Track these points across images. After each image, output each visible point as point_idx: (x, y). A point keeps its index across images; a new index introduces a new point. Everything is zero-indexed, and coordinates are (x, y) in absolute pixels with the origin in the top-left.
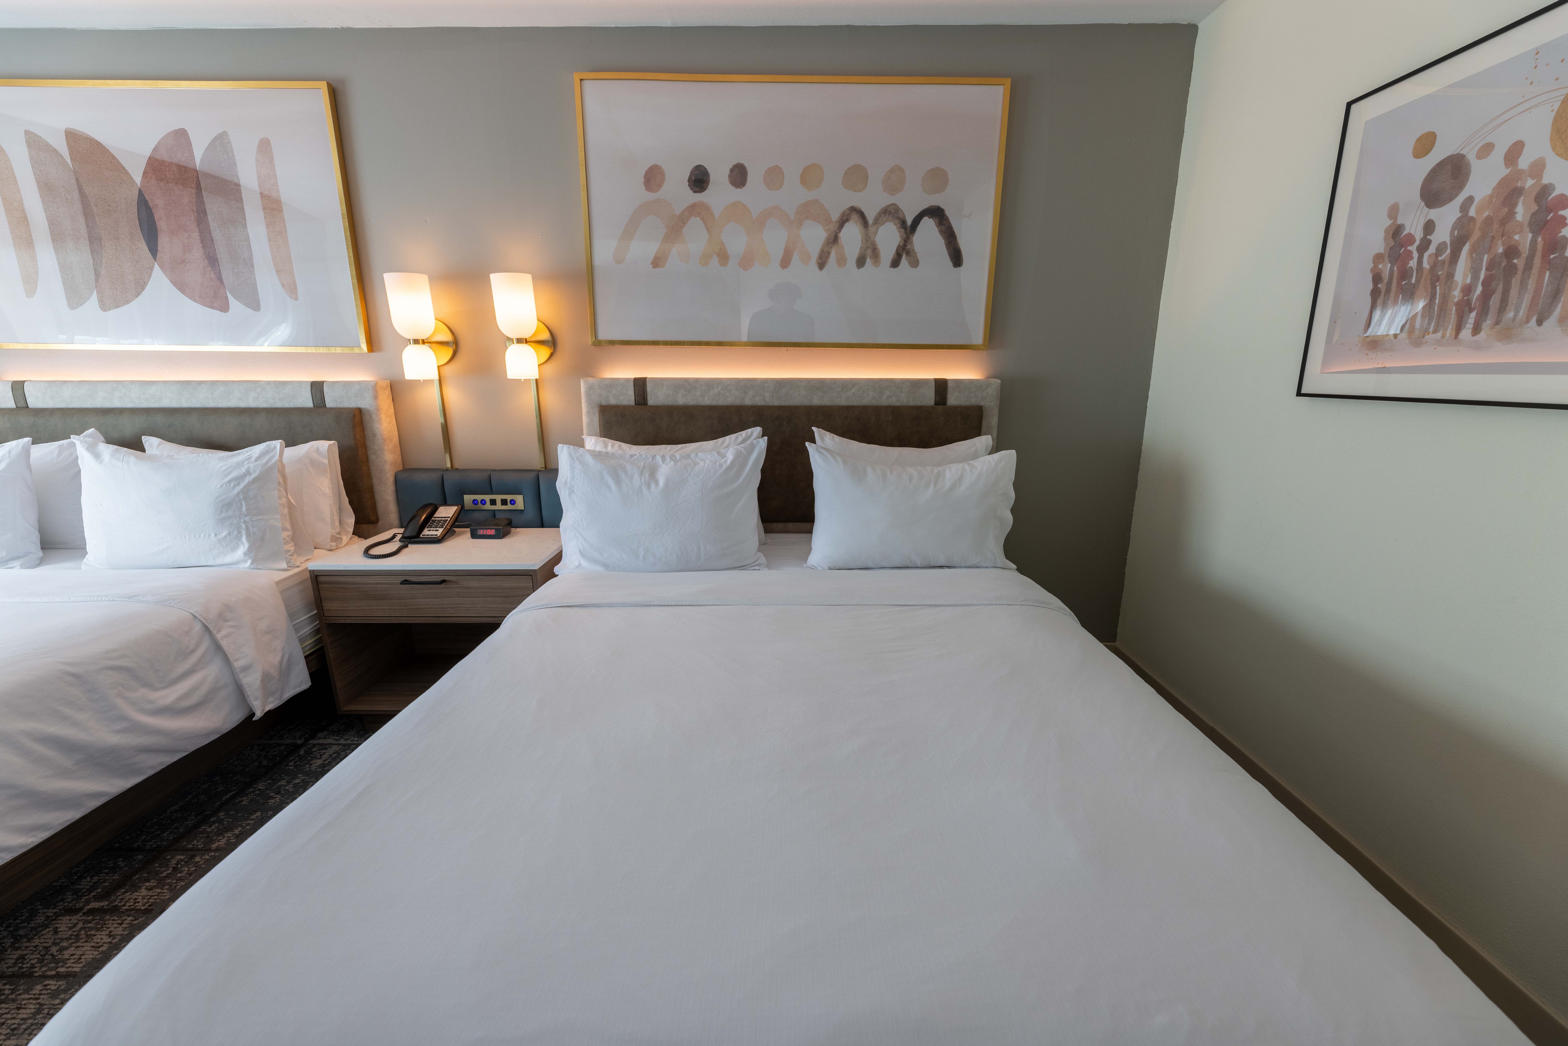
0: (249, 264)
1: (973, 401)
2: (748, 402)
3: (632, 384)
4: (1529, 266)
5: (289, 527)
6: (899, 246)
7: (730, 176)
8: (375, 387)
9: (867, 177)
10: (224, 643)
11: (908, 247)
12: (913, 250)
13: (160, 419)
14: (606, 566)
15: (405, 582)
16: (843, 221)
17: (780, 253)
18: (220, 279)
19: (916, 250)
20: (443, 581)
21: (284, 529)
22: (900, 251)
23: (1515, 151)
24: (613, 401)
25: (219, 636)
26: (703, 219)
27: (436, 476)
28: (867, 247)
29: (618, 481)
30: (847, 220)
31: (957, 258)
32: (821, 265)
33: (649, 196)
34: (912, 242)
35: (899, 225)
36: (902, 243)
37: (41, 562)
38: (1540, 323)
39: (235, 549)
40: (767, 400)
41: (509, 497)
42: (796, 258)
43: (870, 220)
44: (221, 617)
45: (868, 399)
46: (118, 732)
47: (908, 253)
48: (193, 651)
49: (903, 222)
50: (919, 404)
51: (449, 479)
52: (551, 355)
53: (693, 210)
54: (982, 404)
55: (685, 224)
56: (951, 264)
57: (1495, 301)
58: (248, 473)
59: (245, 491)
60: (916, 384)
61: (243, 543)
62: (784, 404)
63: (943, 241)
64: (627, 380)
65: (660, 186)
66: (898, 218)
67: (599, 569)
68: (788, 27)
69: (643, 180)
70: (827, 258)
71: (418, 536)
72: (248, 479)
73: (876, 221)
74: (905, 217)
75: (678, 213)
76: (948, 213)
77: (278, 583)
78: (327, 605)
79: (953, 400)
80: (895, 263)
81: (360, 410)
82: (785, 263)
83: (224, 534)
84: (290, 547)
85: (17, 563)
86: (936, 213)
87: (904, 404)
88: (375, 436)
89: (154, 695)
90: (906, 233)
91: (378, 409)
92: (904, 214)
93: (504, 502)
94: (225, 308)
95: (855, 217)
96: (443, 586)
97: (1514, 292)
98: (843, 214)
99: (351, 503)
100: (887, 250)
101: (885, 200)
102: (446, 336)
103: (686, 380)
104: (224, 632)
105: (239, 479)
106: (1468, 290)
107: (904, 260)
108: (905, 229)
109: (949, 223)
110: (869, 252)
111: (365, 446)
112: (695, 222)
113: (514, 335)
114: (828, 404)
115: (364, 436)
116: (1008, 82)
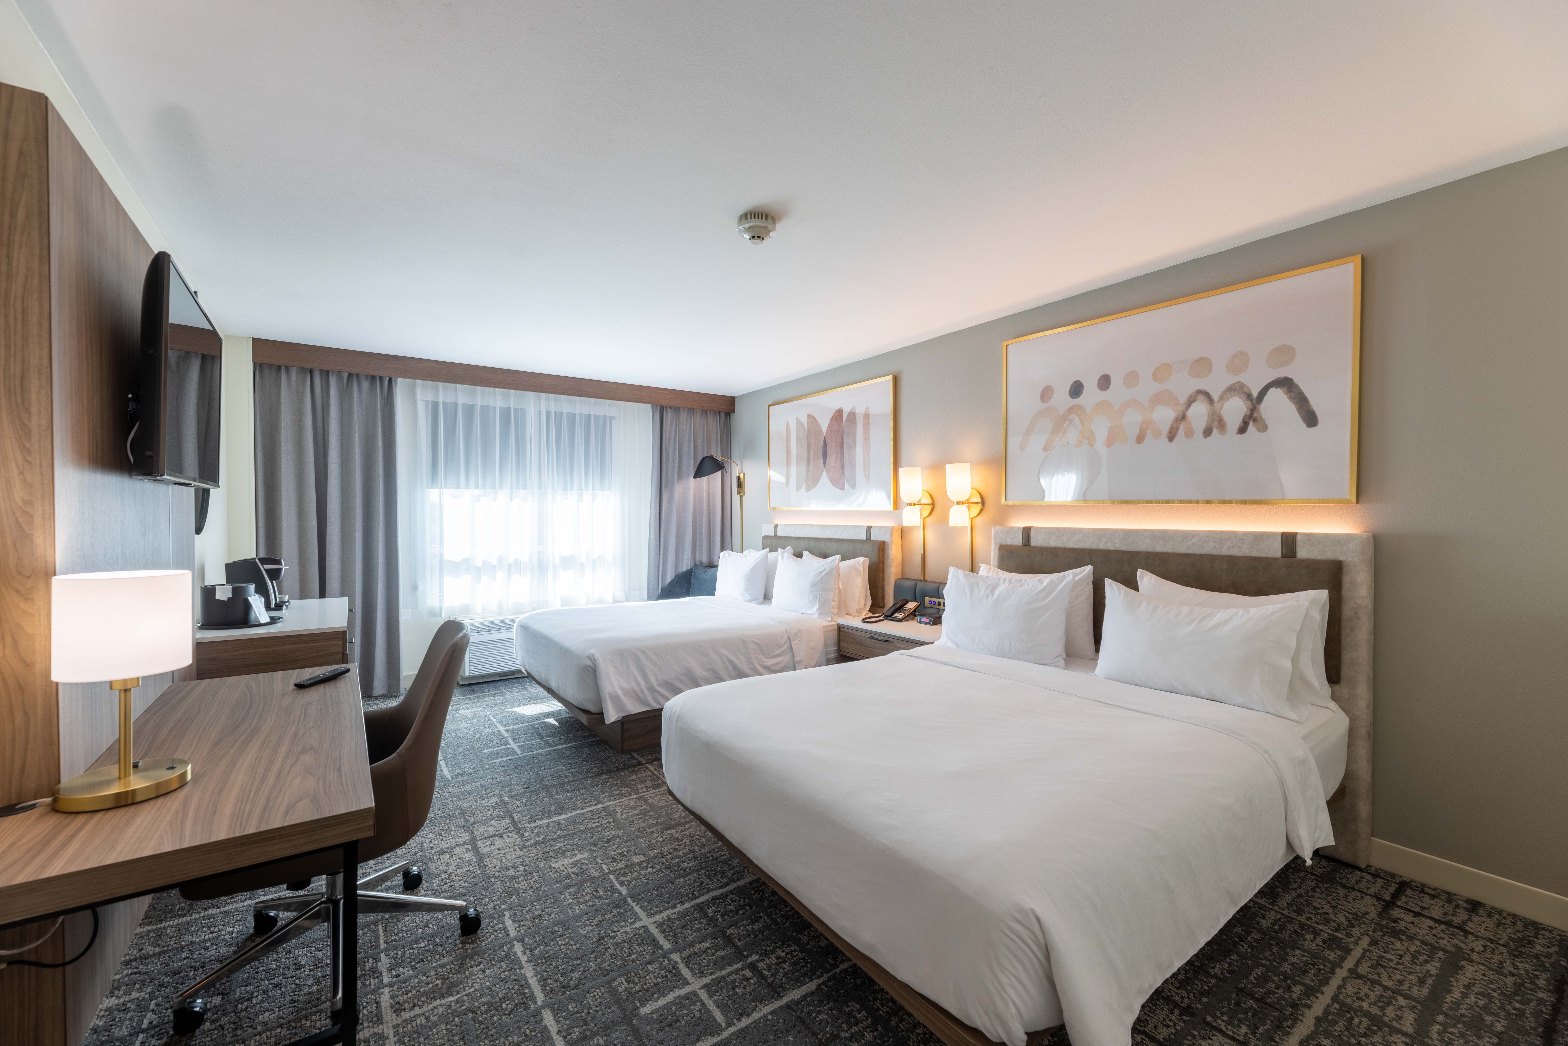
0: (853, 467)
1: (1330, 555)
2: (1102, 546)
3: (1021, 531)
5: (837, 600)
6: (1245, 416)
7: (1098, 384)
8: (892, 530)
9: (1212, 366)
10: (794, 647)
11: (1255, 415)
12: (1261, 417)
13: (812, 543)
14: (957, 645)
15: (872, 638)
16: (1189, 403)
17: (1136, 433)
18: (844, 474)
19: (1264, 416)
20: (887, 641)
21: (834, 601)
22: (1246, 420)
24: (1009, 542)
25: (793, 643)
26: (1078, 415)
27: (912, 583)
28: (1213, 420)
29: (972, 592)
30: (1194, 401)
31: (1311, 419)
32: (1171, 439)
33: (1043, 406)
34: (1259, 411)
35: (1245, 398)
36: (1248, 413)
37: (762, 603)
39: (813, 607)
40: (1117, 545)
42: (1149, 436)
43: (1216, 397)
44: (796, 634)
45: (1208, 549)
46: (750, 669)
47: (1255, 420)
48: (782, 646)
49: (1249, 396)
50: (1263, 555)
51: (920, 585)
52: (981, 510)
53: (1071, 410)
54: (1341, 558)
55: (1066, 421)
56: (1305, 425)
58: (825, 570)
59: (822, 579)
60: (1260, 537)
61: (816, 604)
62: (1131, 549)
63: (1294, 406)
64: (1019, 528)
65: (1050, 398)
66: (1243, 393)
67: (954, 646)
69: (1039, 397)
70: (1176, 432)
71: (891, 616)
72: (824, 573)
73: (1222, 398)
74: (1250, 391)
75: (1061, 413)
76: (1297, 381)
77: (824, 627)
78: (843, 644)
79: (1302, 553)
80: (1242, 430)
81: (884, 542)
82: (1140, 439)
83: (810, 598)
84: (836, 611)
85: (754, 602)
86: (1286, 383)
87: (1247, 555)
88: (888, 557)
89: (765, 660)
90: (1253, 404)
91: (892, 542)
92: (1249, 389)
94: (842, 488)
95: (1201, 397)
96: (886, 643)
98: (1190, 396)
99: (871, 594)
100: (1233, 421)
101: (1231, 380)
102: (927, 500)
103: (1058, 529)
104: (795, 642)
105: (821, 572)
107: (1251, 427)
108: (1252, 400)
109: (1300, 389)
110: (1216, 423)
111: (883, 563)
112: (1073, 419)
113: (955, 500)
114: (1170, 551)
115: (884, 557)
116: (1358, 258)
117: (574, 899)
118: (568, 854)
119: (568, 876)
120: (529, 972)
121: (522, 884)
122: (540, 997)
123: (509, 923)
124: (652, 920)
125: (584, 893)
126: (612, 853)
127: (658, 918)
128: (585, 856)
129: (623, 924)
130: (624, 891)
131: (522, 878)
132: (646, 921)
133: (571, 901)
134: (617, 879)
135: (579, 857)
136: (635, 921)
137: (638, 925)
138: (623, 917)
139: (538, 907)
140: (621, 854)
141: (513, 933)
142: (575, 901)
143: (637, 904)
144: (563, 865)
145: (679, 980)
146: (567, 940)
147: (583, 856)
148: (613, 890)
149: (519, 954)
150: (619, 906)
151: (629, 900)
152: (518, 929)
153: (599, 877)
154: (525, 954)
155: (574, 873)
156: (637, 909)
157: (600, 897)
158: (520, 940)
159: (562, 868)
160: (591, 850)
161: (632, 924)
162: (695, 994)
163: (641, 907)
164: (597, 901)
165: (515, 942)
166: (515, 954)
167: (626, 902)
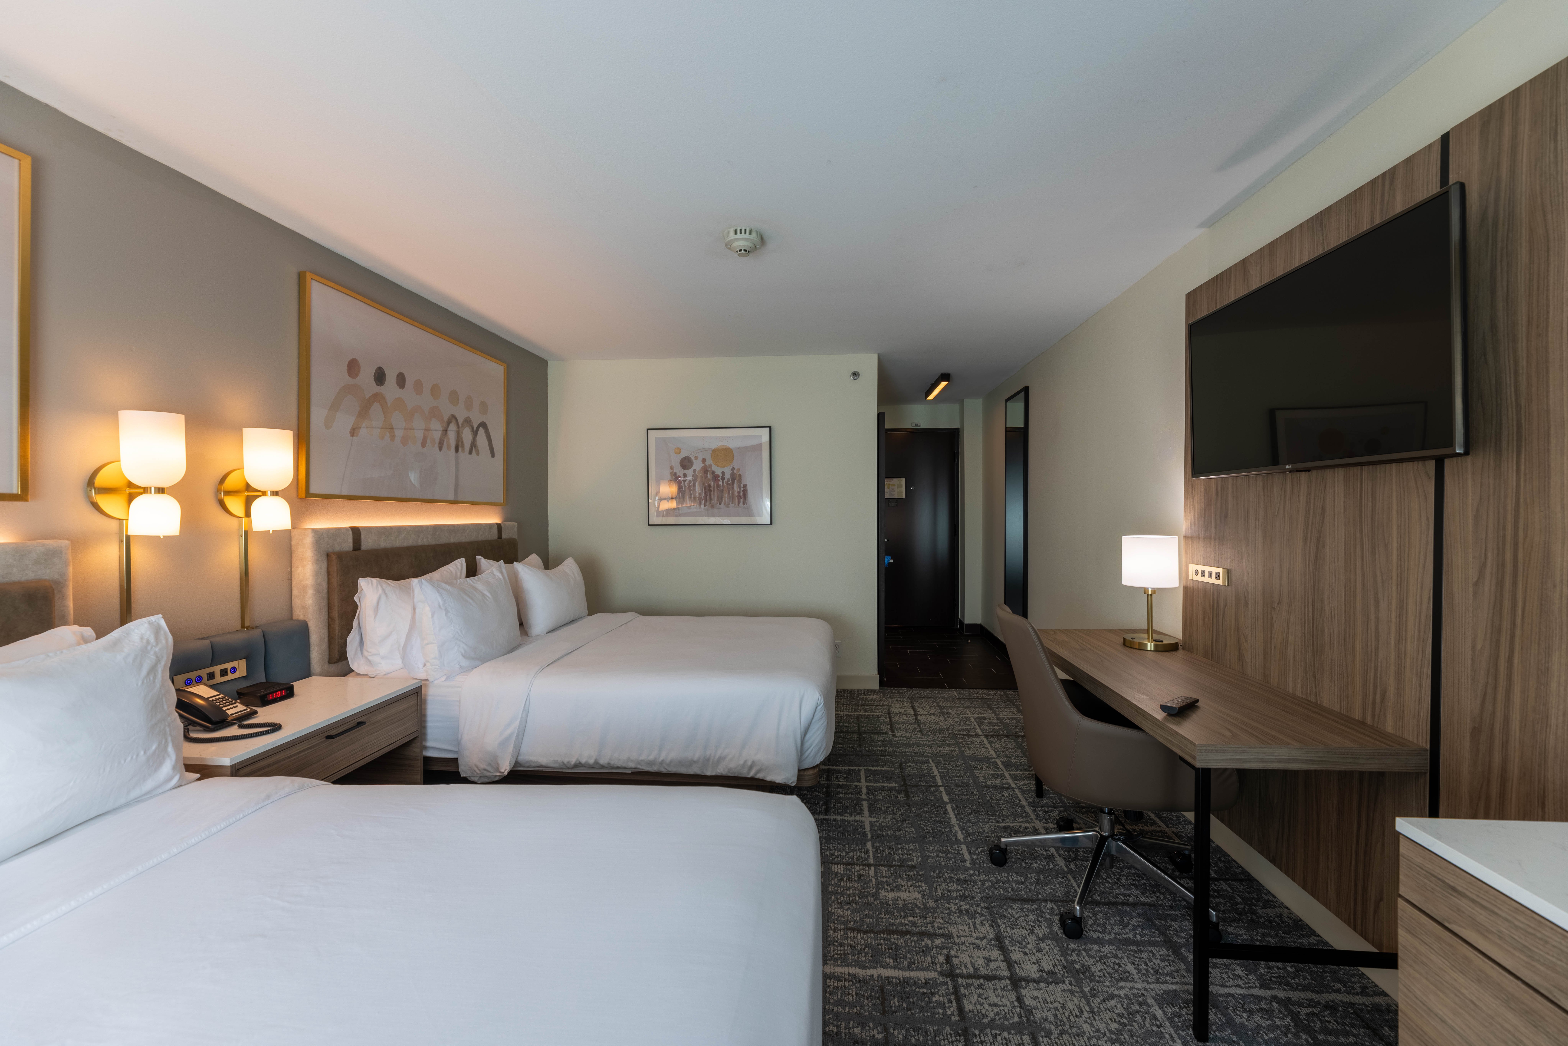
1: (511, 535)
3: (350, 532)
4: (714, 490)
7: (397, 380)
9: (458, 399)
11: (475, 444)
12: (477, 446)
15: (329, 737)
16: (449, 423)
17: (421, 437)
22: (472, 445)
23: (704, 461)
24: (337, 549)
26: (381, 405)
28: (459, 441)
30: (451, 422)
31: (492, 452)
32: (440, 448)
33: (350, 381)
34: (476, 441)
35: (471, 430)
36: (473, 441)
38: (720, 504)
41: (229, 666)
42: (429, 442)
43: (460, 424)
47: (475, 448)
49: (473, 428)
53: (376, 397)
54: (514, 537)
55: (371, 406)
56: (490, 456)
57: (708, 498)
60: (491, 526)
61: (168, 755)
63: (487, 443)
64: (346, 528)
65: (357, 374)
66: (470, 425)
68: (421, 297)
69: (346, 368)
70: (442, 443)
74: (473, 426)
75: (367, 397)
76: (489, 427)
79: (504, 535)
80: (471, 452)
82: (424, 443)
83: (154, 747)
86: (485, 426)
87: (487, 539)
90: (474, 435)
93: (224, 673)
95: (454, 421)
97: (712, 496)
98: (449, 418)
100: (467, 444)
101: (465, 414)
106: (700, 494)
107: (474, 451)
108: (474, 432)
109: (489, 433)
112: (376, 407)
116: (505, 365)
117: (910, 855)
118: (901, 903)
119: (909, 878)
120: (954, 820)
121: (953, 888)
122: (949, 807)
123: (967, 856)
124: (863, 819)
125: (901, 856)
126: (856, 885)
127: (858, 818)
128: (884, 894)
129: (883, 824)
130: (869, 845)
131: (954, 894)
132: (867, 819)
133: (914, 854)
134: (868, 857)
135: (891, 895)
136: (874, 822)
137: (874, 820)
138: (881, 828)
139: (942, 859)
140: (849, 879)
141: (964, 847)
142: (911, 852)
143: (865, 832)
144: (909, 892)
145: (869, 790)
146: (925, 828)
147: (887, 894)
148: (876, 850)
149: (960, 832)
150: (880, 836)
151: (869, 836)
152: (959, 848)
153: (882, 865)
154: (955, 831)
155: (902, 879)
156: (868, 828)
157: (890, 848)
158: (958, 841)
159: (912, 889)
160: (876, 899)
161: (877, 821)
162: (866, 782)
163: (865, 829)
164: (894, 847)
165: (962, 841)
166: (962, 833)
167: (872, 837)
